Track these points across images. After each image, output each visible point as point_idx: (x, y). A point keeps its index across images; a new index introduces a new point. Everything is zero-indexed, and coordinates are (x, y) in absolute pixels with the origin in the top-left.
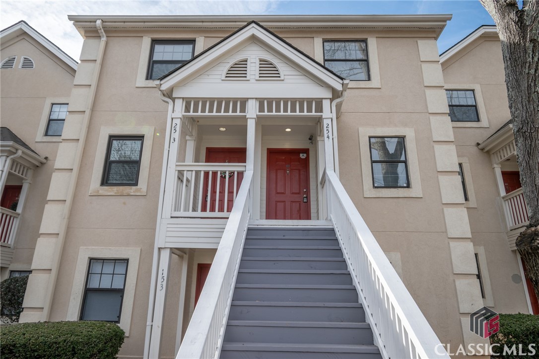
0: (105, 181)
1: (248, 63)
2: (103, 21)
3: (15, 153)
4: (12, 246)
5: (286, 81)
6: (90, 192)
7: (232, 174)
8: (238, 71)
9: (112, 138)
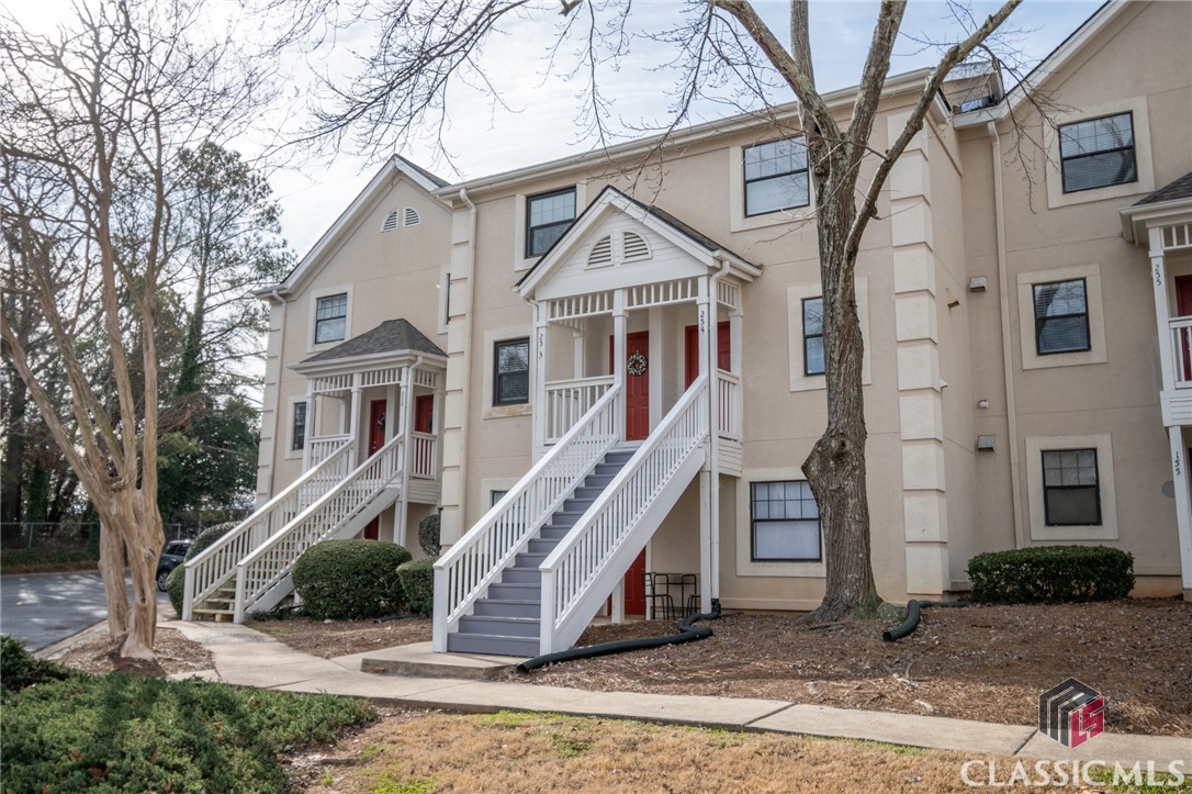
0: (497, 401)
1: (611, 240)
2: (467, 189)
3: (415, 361)
4: (435, 478)
5: (655, 258)
6: (483, 415)
7: (593, 388)
8: (601, 253)
9: (498, 345)
